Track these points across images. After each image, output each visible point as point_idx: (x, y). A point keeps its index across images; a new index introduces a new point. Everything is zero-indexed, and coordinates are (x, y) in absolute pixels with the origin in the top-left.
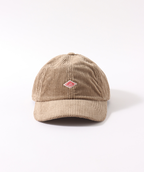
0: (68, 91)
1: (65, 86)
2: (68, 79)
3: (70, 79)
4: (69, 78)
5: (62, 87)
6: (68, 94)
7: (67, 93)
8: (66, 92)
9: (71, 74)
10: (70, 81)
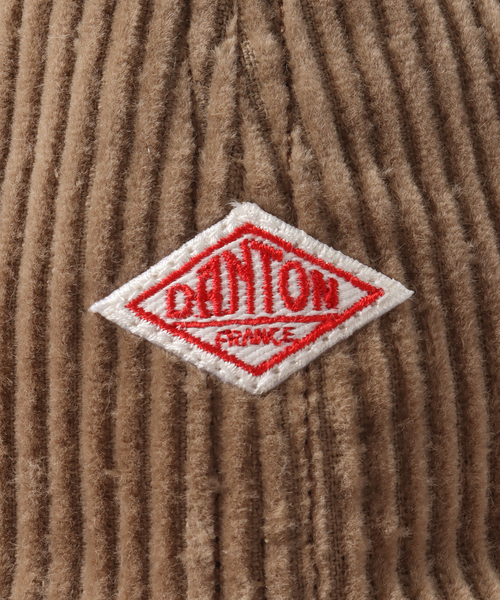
0: (196, 458)
1: (142, 328)
2: (215, 170)
3: (258, 164)
4: (235, 149)
5: (55, 350)
6: (197, 533)
7: (177, 514)
8: (160, 487)
9: (261, 42)
10: (245, 212)
